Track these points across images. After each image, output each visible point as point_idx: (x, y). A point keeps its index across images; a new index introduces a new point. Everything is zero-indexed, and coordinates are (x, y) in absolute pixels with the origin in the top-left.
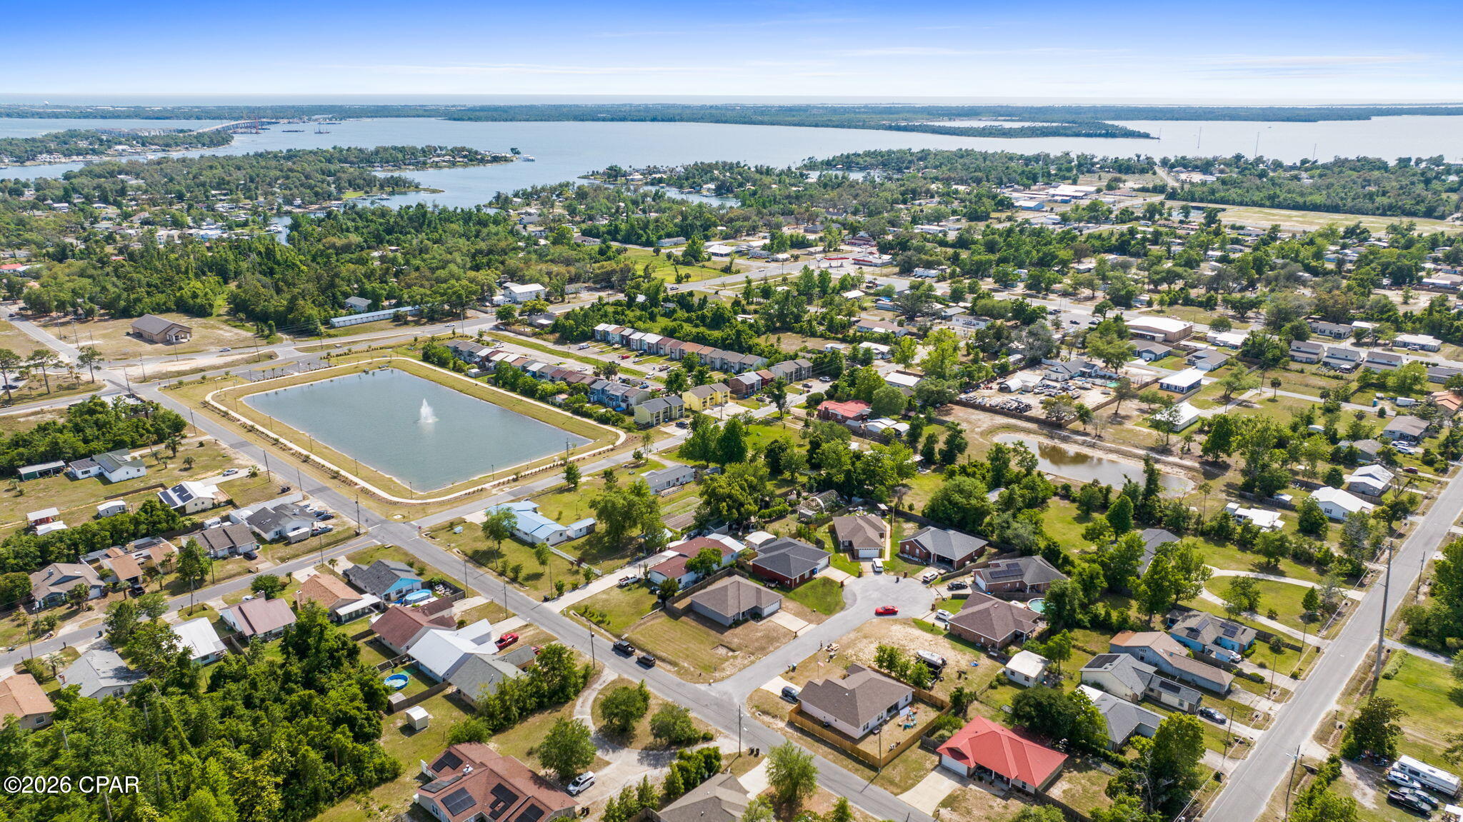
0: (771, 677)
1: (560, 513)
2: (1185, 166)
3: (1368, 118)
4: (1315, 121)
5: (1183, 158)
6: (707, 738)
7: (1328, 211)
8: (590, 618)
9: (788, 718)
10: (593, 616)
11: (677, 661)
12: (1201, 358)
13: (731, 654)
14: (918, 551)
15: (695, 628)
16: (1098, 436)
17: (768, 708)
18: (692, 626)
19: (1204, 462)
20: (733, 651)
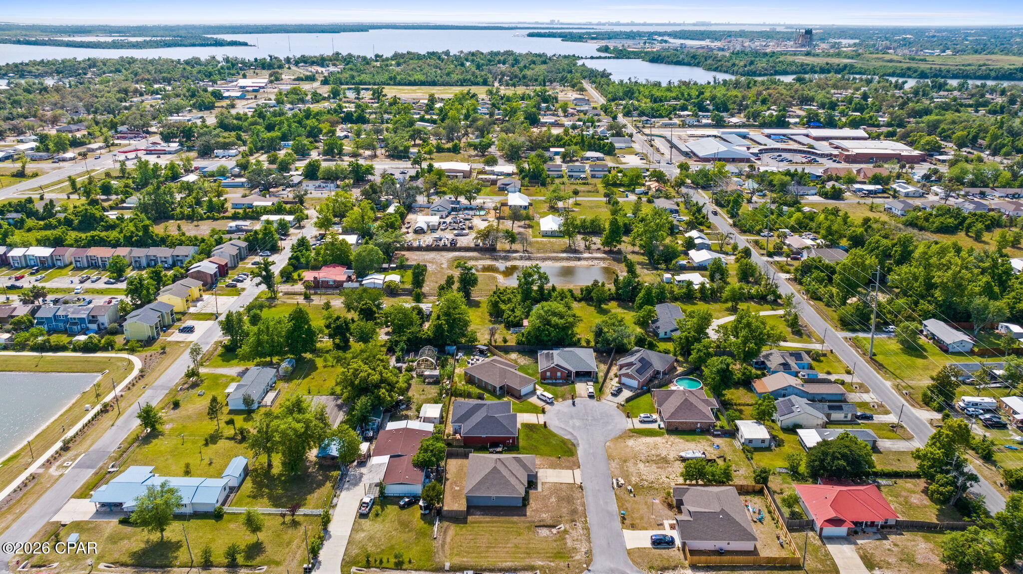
1: (187, 466)
2: (305, 62)
3: (367, 31)
4: (338, 32)
5: (303, 56)
7: (430, 85)
8: (381, 565)
9: (687, 563)
10: (381, 562)
11: (527, 563)
12: (508, 185)
13: (554, 531)
14: (559, 374)
15: (493, 522)
16: (525, 251)
17: (656, 564)
18: (488, 522)
19: (605, 252)
20: (554, 527)
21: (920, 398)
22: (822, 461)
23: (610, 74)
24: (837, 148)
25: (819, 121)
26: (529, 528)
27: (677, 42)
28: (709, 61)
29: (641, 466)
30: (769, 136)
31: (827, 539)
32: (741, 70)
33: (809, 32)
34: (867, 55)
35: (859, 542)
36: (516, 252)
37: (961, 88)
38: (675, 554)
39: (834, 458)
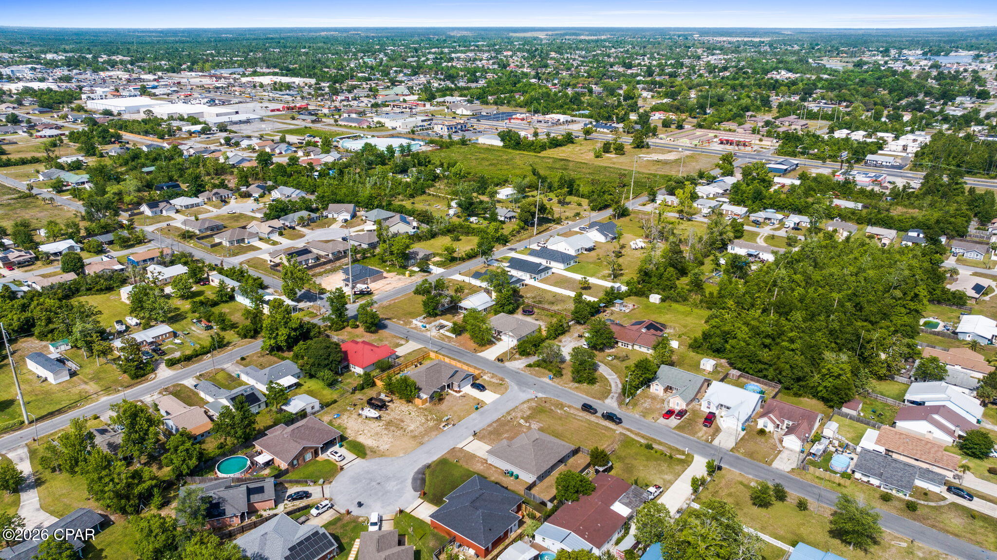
0: (494, 402)
6: (530, 366)
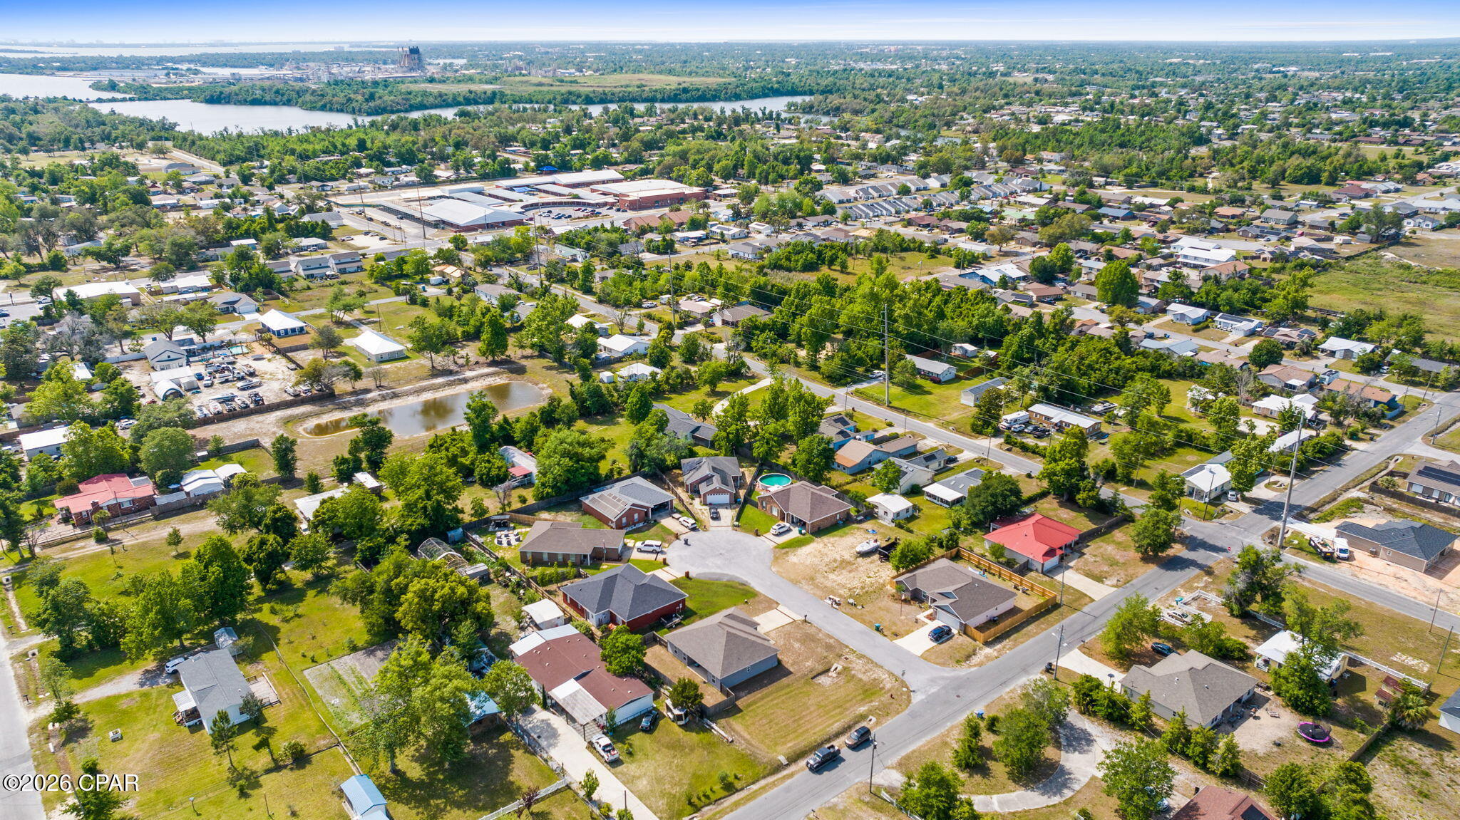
8: (709, 800)
9: (979, 644)
10: (707, 797)
11: (852, 715)
12: (235, 302)
13: (832, 674)
14: (636, 516)
15: (767, 696)
16: (379, 387)
17: (958, 656)
18: (762, 698)
19: (490, 364)
20: (828, 670)
21: (969, 428)
22: (994, 504)
23: (176, 125)
24: (604, 194)
25: (550, 164)
26: (807, 683)
27: (225, 73)
28: (308, 97)
29: (832, 576)
30: (511, 189)
31: (1049, 573)
32: (365, 106)
33: (415, 51)
34: (505, 78)
35: (1071, 564)
36: (367, 391)
37: (650, 112)
38: (959, 640)
39: (1005, 497)
